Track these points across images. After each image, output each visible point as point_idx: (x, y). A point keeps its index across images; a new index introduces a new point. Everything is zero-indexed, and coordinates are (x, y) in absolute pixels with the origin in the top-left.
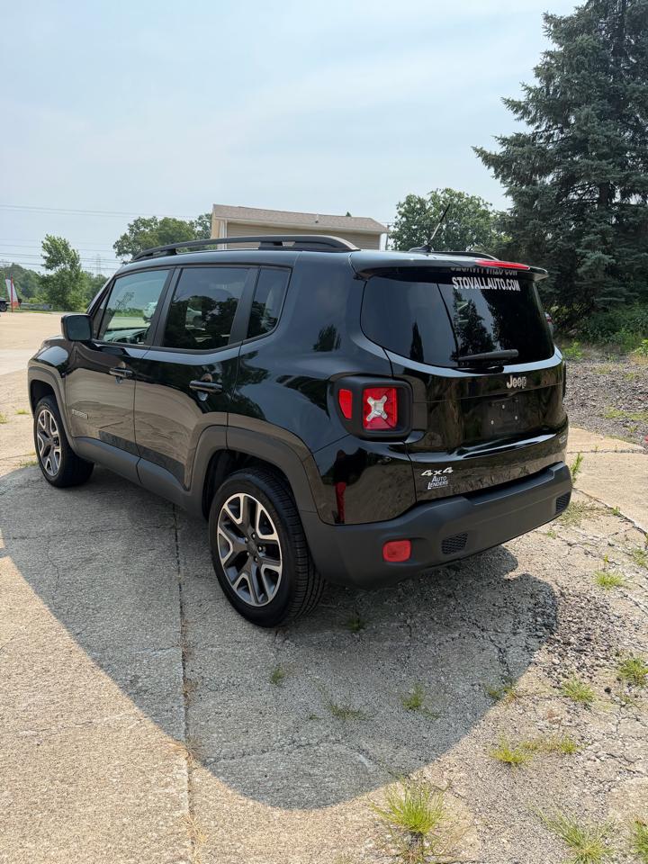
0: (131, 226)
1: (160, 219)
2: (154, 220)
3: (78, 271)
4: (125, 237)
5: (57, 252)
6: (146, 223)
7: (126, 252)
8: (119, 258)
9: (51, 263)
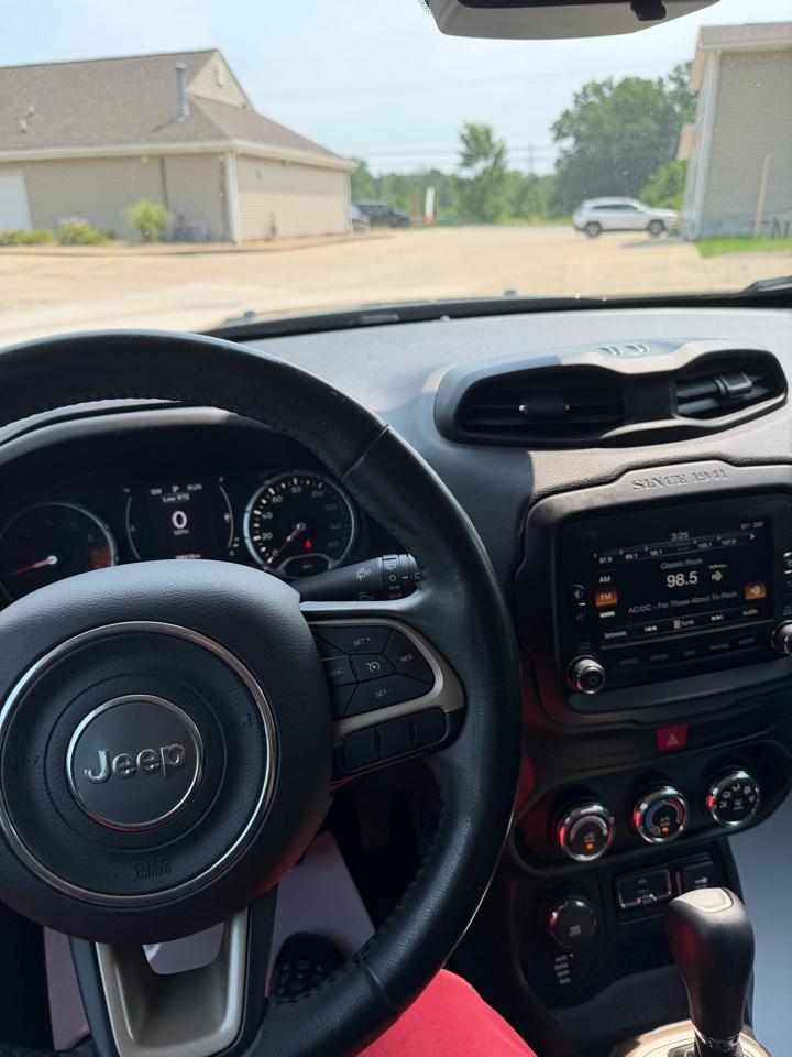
0: (577, 96)
1: (617, 81)
2: (608, 84)
3: (501, 170)
4: (566, 115)
5: (478, 143)
6: (597, 89)
7: (565, 135)
8: (557, 145)
9: (468, 160)
